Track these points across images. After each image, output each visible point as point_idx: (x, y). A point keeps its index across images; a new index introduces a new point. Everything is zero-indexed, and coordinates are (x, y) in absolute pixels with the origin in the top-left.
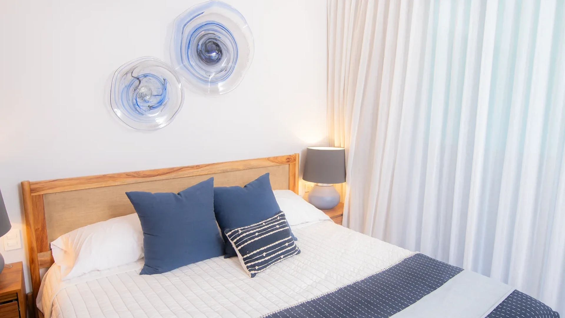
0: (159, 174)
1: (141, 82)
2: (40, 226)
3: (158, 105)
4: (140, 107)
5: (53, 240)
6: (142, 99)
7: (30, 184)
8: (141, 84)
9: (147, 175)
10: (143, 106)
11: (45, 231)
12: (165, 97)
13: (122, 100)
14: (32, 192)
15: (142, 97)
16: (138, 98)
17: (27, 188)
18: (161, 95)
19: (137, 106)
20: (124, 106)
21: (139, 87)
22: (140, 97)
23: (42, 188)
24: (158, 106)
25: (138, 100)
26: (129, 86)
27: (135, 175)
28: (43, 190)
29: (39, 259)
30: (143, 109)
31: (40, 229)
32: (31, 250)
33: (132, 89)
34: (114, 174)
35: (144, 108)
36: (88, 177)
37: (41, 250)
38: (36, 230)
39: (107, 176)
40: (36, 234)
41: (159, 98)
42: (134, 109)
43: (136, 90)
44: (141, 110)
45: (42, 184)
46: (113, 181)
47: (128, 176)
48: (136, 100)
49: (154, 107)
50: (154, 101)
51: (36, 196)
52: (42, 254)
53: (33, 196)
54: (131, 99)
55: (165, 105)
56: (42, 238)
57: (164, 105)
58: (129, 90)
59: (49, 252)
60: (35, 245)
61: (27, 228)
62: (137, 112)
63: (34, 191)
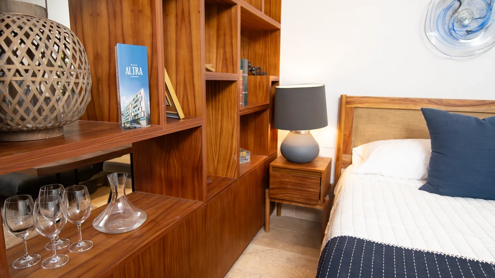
0: (465, 105)
1: (462, 4)
2: (347, 133)
3: (479, 28)
4: (456, 32)
5: (355, 147)
6: (460, 24)
7: (347, 97)
8: (462, 6)
9: (451, 104)
10: (459, 31)
11: (351, 137)
12: (488, 19)
13: (437, 26)
14: (347, 104)
15: (461, 22)
16: (456, 22)
17: (344, 101)
18: (484, 17)
19: (453, 31)
20: (438, 30)
21: (459, 10)
22: (458, 22)
23: (355, 102)
24: (479, 30)
25: (455, 24)
26: (447, 9)
27: (438, 103)
28: (354, 104)
29: (343, 159)
30: (459, 34)
31: (347, 135)
32: (339, 150)
33: (450, 12)
34: (416, 99)
35: (461, 33)
36: (392, 98)
37: (345, 152)
38: (345, 135)
39: (410, 99)
40: (344, 138)
41: (481, 21)
42: (449, 34)
43: (455, 13)
44: (457, 35)
45: (355, 99)
46: (414, 104)
47: (430, 102)
48: (453, 24)
49: (473, 32)
50: (474, 26)
51: (349, 107)
52: (345, 155)
53: (347, 107)
54: (447, 22)
55: (487, 28)
56: (348, 142)
57: (485, 29)
58: (447, 13)
59: (350, 155)
60: (342, 146)
61: (339, 132)
62: (452, 37)
63: (349, 104)
